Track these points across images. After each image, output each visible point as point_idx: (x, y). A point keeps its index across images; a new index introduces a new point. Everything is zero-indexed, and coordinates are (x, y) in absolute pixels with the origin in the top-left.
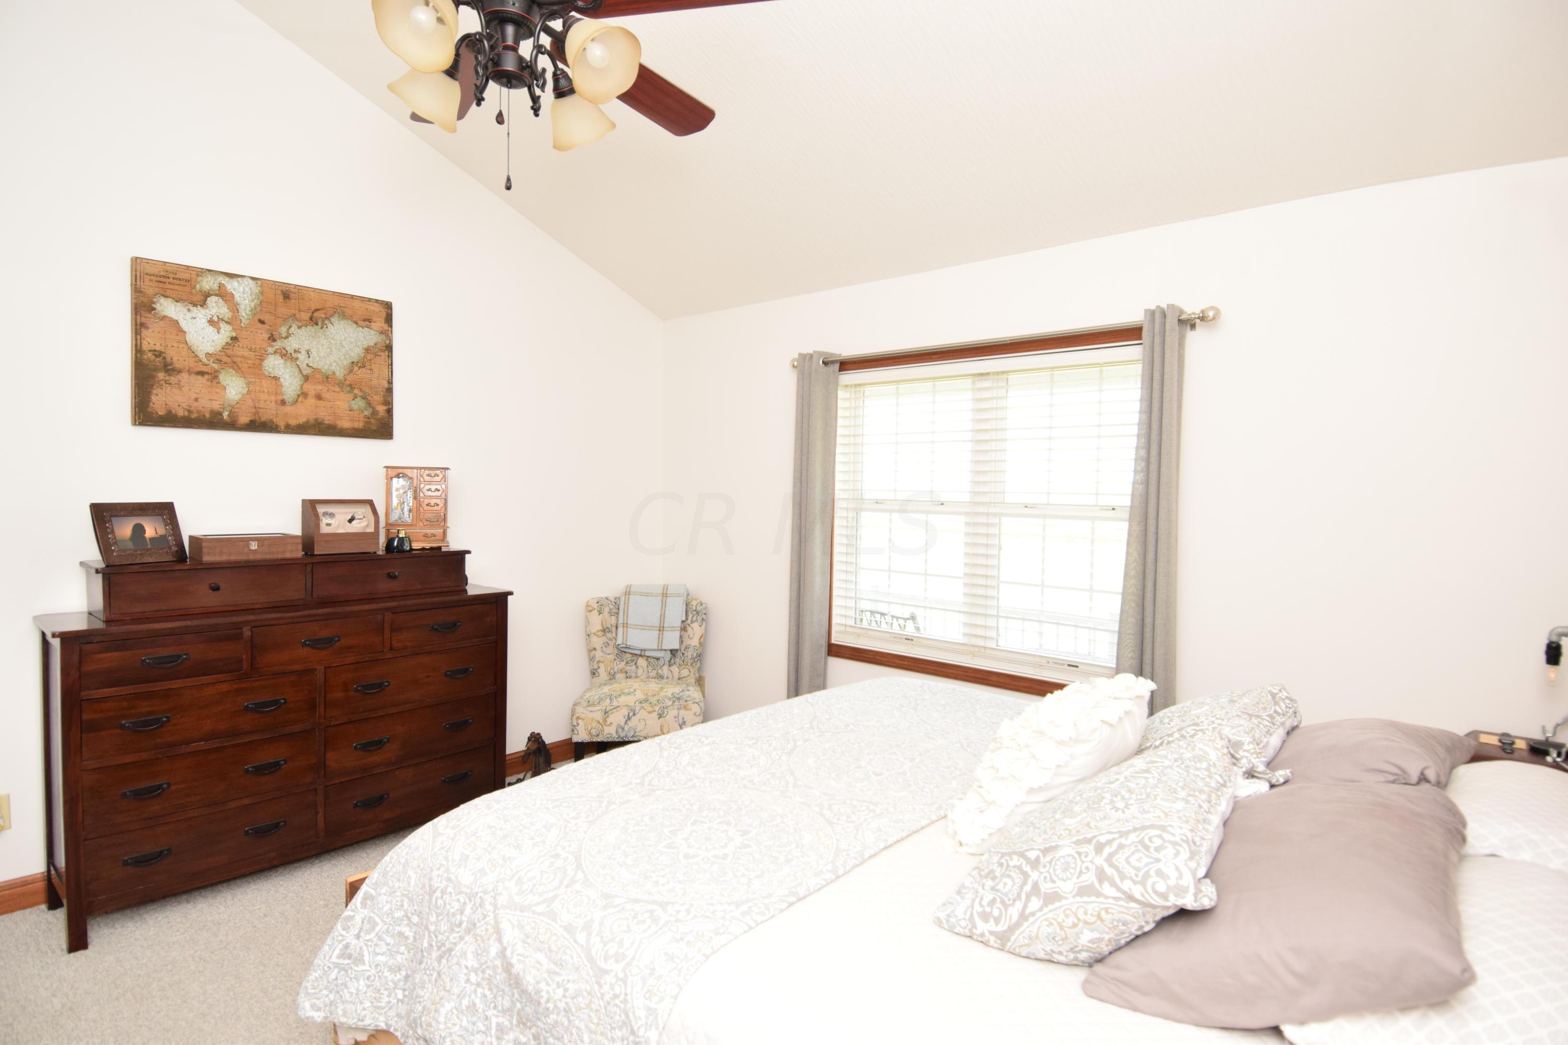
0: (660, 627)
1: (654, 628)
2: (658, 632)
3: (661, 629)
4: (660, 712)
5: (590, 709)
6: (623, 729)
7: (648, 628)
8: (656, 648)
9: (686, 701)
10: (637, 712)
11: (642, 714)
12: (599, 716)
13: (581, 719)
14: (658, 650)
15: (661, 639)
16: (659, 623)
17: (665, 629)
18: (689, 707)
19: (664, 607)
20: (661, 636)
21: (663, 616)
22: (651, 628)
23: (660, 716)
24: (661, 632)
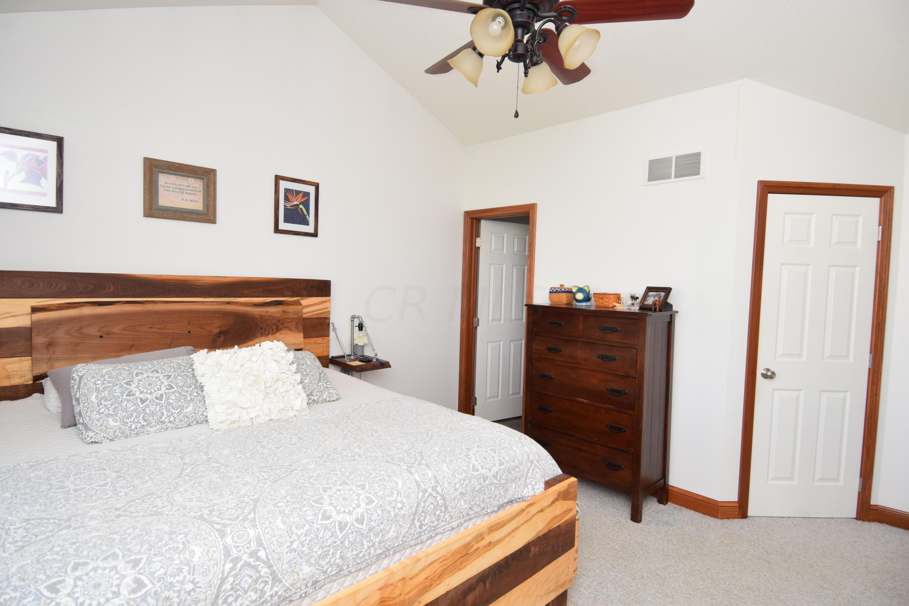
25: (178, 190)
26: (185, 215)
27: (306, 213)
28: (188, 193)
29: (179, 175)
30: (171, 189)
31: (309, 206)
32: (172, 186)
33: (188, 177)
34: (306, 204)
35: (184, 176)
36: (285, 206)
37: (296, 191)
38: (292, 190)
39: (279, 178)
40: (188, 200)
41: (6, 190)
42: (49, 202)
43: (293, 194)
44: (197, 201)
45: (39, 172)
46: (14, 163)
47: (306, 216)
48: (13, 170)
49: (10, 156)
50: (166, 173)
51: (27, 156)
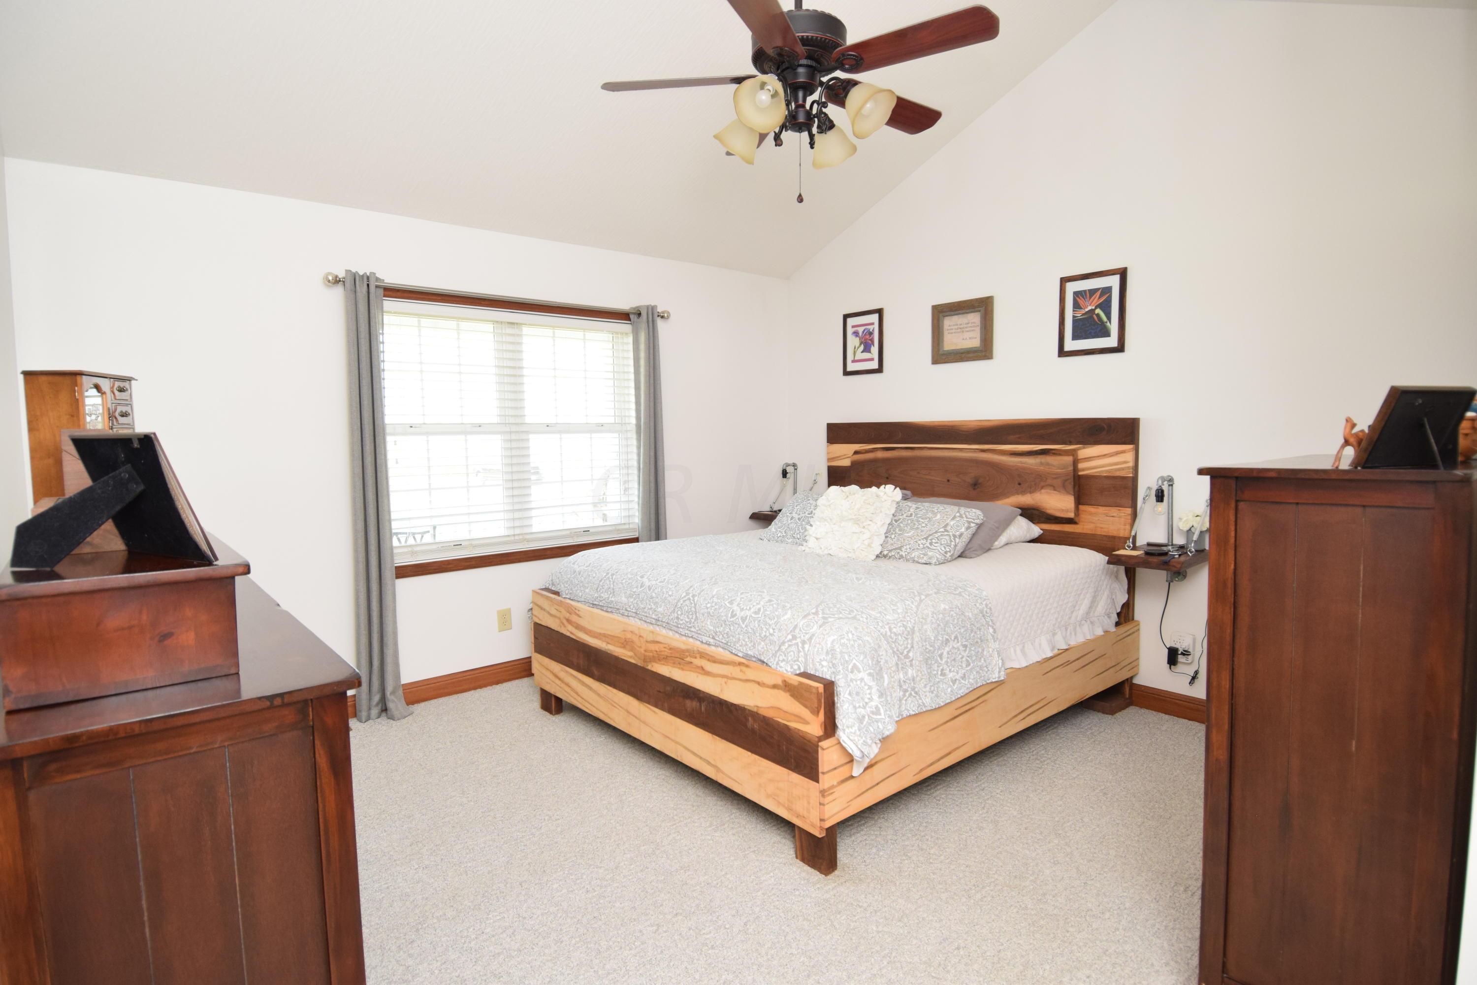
25: (959, 330)
26: (963, 356)
27: (1104, 318)
28: (968, 331)
29: (960, 314)
30: (954, 331)
31: (1110, 307)
32: (954, 327)
33: (967, 313)
34: (1106, 306)
35: (963, 313)
36: (1074, 317)
37: (1090, 290)
38: (1085, 291)
39: (1064, 281)
40: (968, 338)
41: (854, 361)
42: (874, 365)
43: (1086, 296)
44: (976, 338)
45: (870, 342)
46: (858, 339)
47: (1107, 322)
48: (857, 344)
49: (856, 334)
50: (949, 316)
51: (864, 330)
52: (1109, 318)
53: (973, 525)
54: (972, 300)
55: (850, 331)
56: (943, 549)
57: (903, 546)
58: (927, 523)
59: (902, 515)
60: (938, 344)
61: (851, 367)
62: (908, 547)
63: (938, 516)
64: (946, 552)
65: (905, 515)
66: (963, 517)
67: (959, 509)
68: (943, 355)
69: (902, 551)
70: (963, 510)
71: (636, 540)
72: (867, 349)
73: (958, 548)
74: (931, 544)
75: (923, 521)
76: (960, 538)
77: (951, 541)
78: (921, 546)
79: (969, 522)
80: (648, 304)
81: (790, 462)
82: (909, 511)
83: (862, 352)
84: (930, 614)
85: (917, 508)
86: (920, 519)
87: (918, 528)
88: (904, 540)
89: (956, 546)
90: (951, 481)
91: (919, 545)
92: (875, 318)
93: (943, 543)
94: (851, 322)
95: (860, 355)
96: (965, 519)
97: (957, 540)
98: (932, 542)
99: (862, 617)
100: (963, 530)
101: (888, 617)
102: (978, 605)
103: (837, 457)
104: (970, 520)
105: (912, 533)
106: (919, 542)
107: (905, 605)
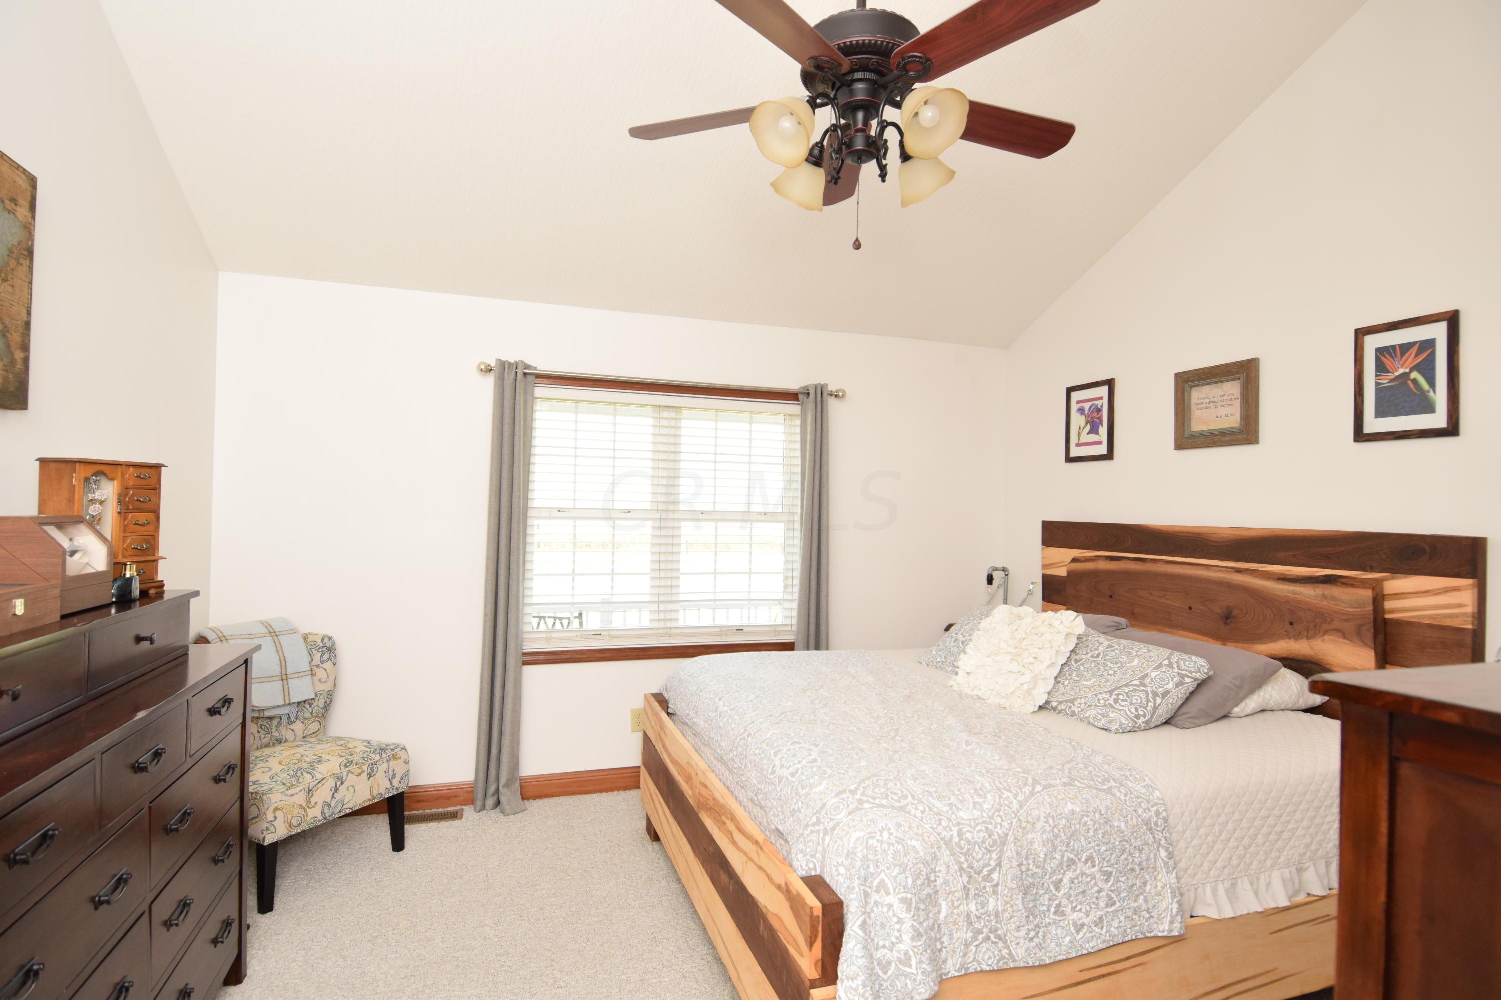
0: (281, 676)
1: (275, 678)
2: (280, 683)
3: (284, 677)
4: (369, 771)
5: (290, 792)
6: (329, 806)
7: (266, 680)
8: (282, 703)
9: (392, 750)
10: (344, 779)
11: (351, 779)
12: (300, 799)
13: (279, 809)
14: (285, 705)
15: (286, 690)
16: (279, 670)
17: (289, 676)
18: (398, 756)
19: (279, 649)
20: (286, 687)
21: (283, 662)
22: (271, 679)
23: (370, 776)
24: (285, 682)
25: (1211, 405)
26: (1216, 439)
27: (1425, 385)
28: (1223, 406)
29: (1211, 384)
30: (1204, 406)
31: (1433, 369)
32: (1204, 401)
33: (1222, 382)
34: (1427, 369)
35: (1216, 383)
36: (1377, 384)
37: (1401, 346)
38: (1394, 347)
39: (1361, 334)
40: (1224, 416)
41: (1078, 445)
42: (1102, 450)
43: (1396, 354)
44: (1234, 415)
45: (1097, 421)
46: (1083, 417)
47: (1429, 392)
48: (1083, 423)
49: (1081, 411)
50: (1199, 386)
51: (1091, 407)
52: (1432, 383)
53: (1187, 680)
54: (1227, 365)
55: (1074, 407)
56: (1133, 711)
57: (1076, 699)
58: (1116, 670)
59: (1087, 654)
60: (1183, 425)
61: (1075, 452)
62: (1083, 701)
63: (1136, 662)
64: (1138, 717)
65: (1090, 655)
66: (1172, 668)
67: (1171, 655)
68: (1189, 437)
69: (1074, 705)
70: (1176, 656)
71: (788, 647)
72: (1094, 431)
73: (1160, 711)
74: (1116, 701)
75: (1112, 666)
76: (1163, 698)
77: (1148, 701)
78: (1102, 702)
79: (1182, 677)
80: (815, 383)
81: (999, 565)
82: (1097, 649)
83: (1088, 434)
84: (1042, 818)
85: (1110, 647)
86: (1108, 663)
87: (1102, 676)
88: (1080, 690)
89: (1155, 708)
90: (1193, 610)
91: (1099, 700)
92: (1103, 391)
93: (1134, 701)
94: (1076, 396)
95: (1086, 438)
96: (1176, 671)
97: (1159, 700)
98: (1119, 699)
99: (916, 809)
100: (1170, 686)
101: (961, 814)
102: (1140, 811)
103: (1054, 564)
104: (1183, 673)
105: (1092, 682)
106: (1100, 696)
107: (1000, 797)
